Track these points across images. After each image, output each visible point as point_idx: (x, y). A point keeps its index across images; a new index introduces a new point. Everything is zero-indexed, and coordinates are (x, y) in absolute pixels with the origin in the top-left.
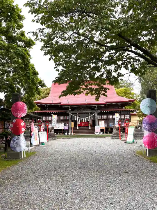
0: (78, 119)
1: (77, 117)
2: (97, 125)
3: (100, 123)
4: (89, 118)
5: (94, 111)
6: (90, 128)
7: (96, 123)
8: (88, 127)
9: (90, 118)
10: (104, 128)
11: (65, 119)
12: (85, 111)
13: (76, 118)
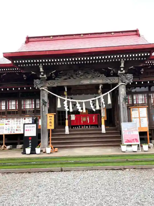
0: (68, 105)
1: (66, 99)
2: (125, 121)
3: (134, 113)
4: (99, 99)
5: (114, 80)
6: (104, 130)
7: (123, 113)
8: (99, 125)
9: (102, 100)
10: (147, 130)
11: (35, 106)
12: (86, 78)
13: (62, 101)
